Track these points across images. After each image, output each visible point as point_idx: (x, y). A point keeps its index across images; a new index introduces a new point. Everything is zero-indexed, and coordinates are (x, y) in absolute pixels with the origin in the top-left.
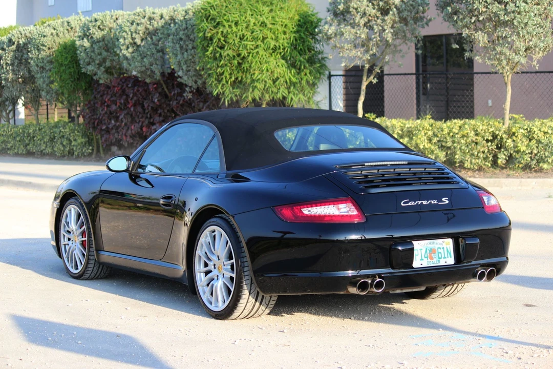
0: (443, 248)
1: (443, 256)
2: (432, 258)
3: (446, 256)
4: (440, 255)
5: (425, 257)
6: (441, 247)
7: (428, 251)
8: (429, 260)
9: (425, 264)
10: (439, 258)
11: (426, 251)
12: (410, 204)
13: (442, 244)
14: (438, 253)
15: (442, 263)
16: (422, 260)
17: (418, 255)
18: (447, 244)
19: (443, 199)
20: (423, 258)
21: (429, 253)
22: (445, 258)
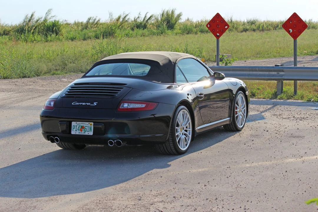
0: (88, 127)
1: (87, 130)
2: (81, 131)
3: (89, 131)
4: (86, 129)
5: (78, 130)
6: (87, 126)
7: (80, 127)
8: (80, 131)
9: (77, 133)
10: (85, 131)
11: (79, 127)
12: (76, 104)
13: (88, 125)
14: (85, 129)
15: (86, 133)
16: (76, 131)
17: (74, 128)
18: (90, 125)
19: (94, 103)
20: (77, 130)
21: (81, 128)
22: (88, 131)
